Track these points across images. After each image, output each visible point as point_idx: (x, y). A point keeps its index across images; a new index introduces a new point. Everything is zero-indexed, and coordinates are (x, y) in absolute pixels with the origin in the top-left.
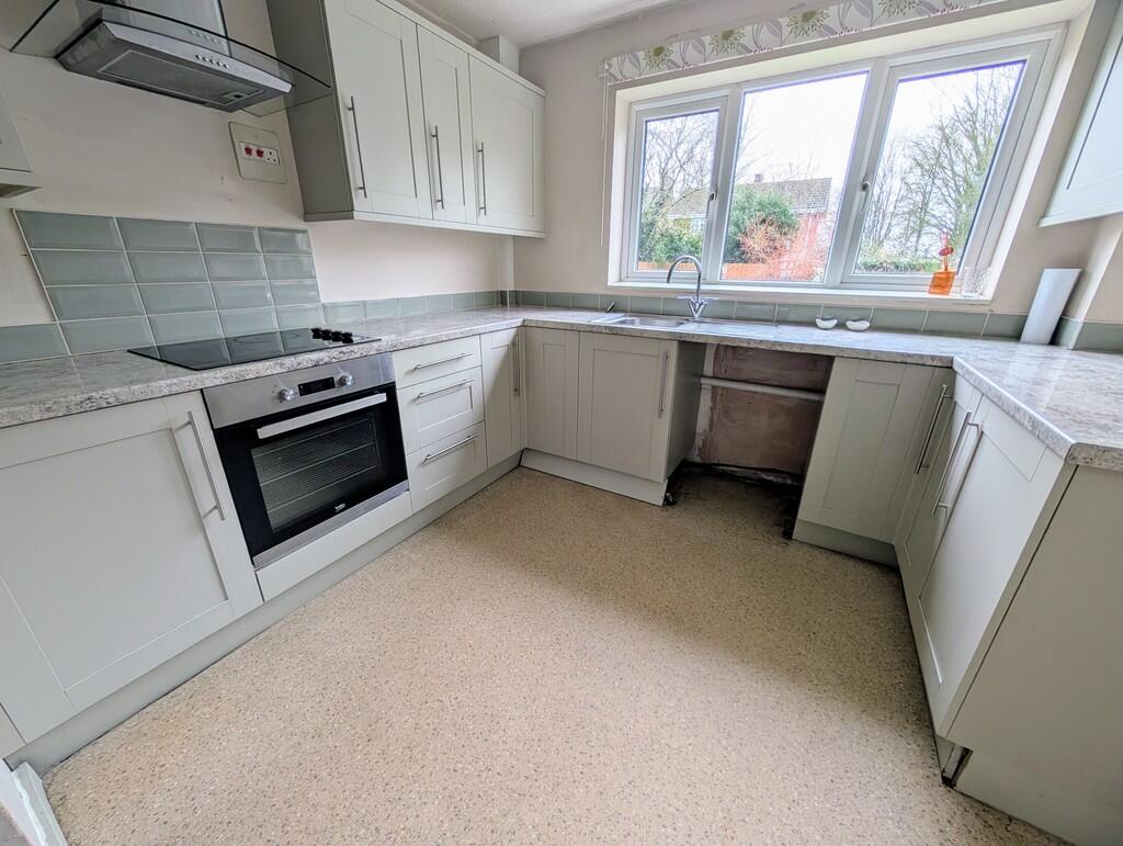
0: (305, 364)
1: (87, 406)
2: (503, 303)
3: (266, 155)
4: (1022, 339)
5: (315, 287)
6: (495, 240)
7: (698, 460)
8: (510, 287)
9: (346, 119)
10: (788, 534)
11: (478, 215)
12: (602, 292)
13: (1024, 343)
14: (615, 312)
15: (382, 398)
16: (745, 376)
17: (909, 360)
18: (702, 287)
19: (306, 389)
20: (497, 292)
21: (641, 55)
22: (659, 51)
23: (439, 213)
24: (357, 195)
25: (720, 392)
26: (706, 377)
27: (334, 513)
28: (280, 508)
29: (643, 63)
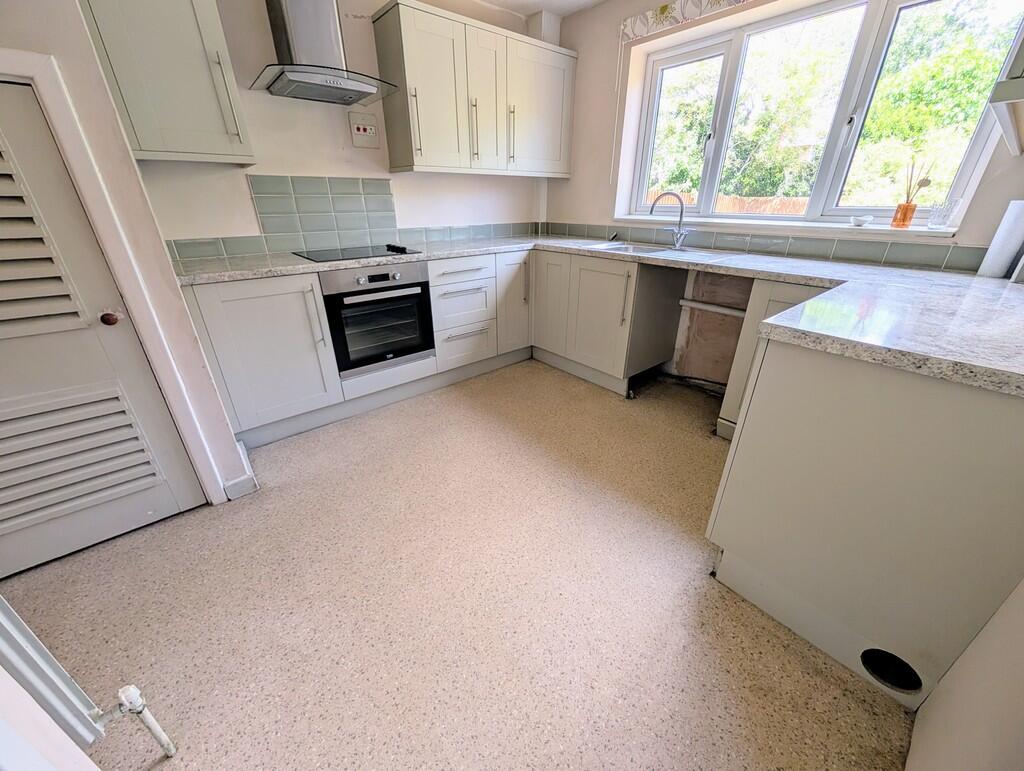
0: (372, 264)
2: (537, 233)
3: (368, 130)
4: (980, 271)
5: (394, 217)
6: (533, 181)
7: (674, 372)
8: (542, 219)
9: (411, 101)
10: (713, 432)
11: (508, 162)
12: (607, 223)
14: (617, 240)
15: (418, 290)
16: (719, 300)
18: (685, 219)
19: (372, 279)
21: (649, 14)
22: (664, 9)
23: (476, 163)
24: (417, 155)
25: (697, 313)
26: (686, 299)
27: (386, 359)
28: (355, 349)
29: (651, 21)
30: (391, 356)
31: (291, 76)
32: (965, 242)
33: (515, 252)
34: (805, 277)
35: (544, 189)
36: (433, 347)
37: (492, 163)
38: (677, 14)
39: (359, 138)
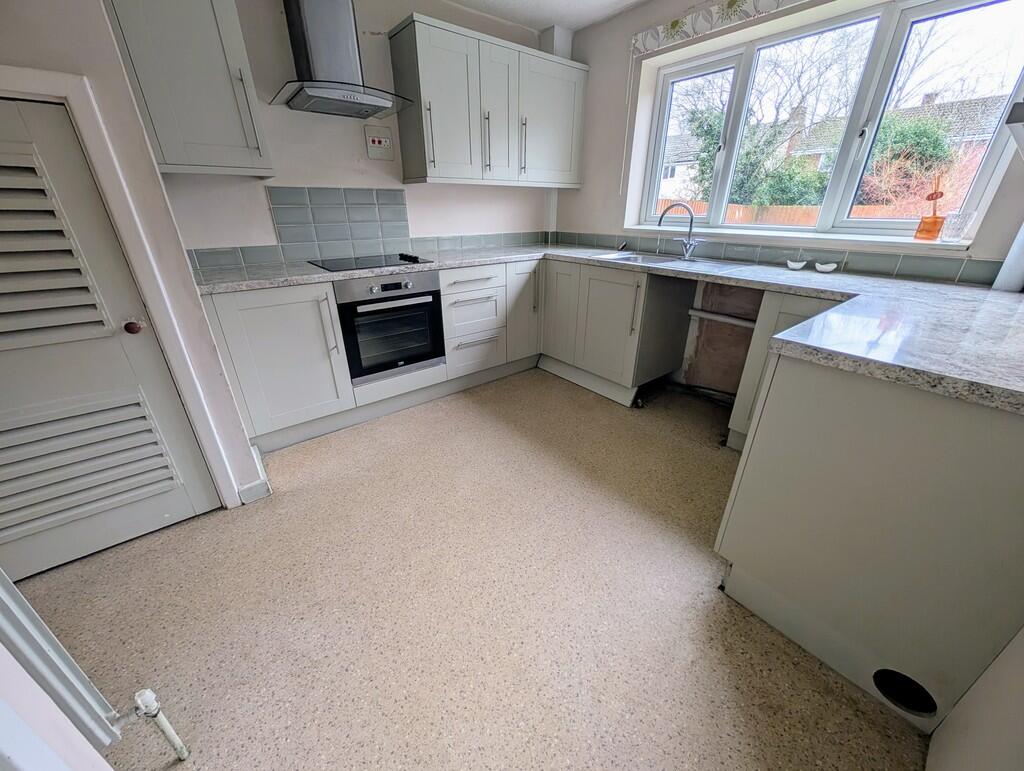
0: (385, 273)
2: (546, 242)
3: (383, 143)
4: (994, 286)
5: (407, 227)
6: (543, 192)
7: (684, 381)
8: (552, 228)
9: (426, 115)
10: (724, 443)
11: (518, 173)
12: (619, 233)
13: (996, 290)
14: (627, 250)
15: (429, 299)
16: (729, 310)
18: (694, 230)
19: (385, 288)
20: (542, 233)
21: (660, 29)
22: (675, 24)
23: (488, 174)
24: (430, 166)
25: (706, 323)
26: (696, 309)
27: (397, 366)
28: (367, 356)
29: (662, 35)
30: (402, 363)
31: (310, 92)
32: (980, 255)
33: (525, 262)
34: (817, 290)
35: (554, 199)
36: (443, 354)
37: (504, 173)
38: (687, 28)
39: (374, 150)
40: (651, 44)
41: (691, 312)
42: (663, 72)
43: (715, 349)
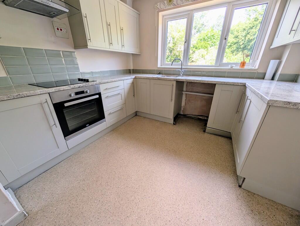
0: (76, 87)
1: (19, 96)
2: (130, 73)
3: (63, 30)
4: (264, 79)
5: (78, 67)
6: (127, 55)
7: (182, 113)
8: (132, 68)
9: (85, 20)
10: (204, 131)
11: (122, 47)
12: (156, 69)
14: (160, 74)
15: (97, 96)
16: (194, 91)
17: (235, 84)
18: (183, 67)
19: (77, 93)
20: (128, 69)
21: (166, 2)
23: (111, 46)
24: (88, 41)
25: (188, 95)
27: (86, 127)
28: (71, 125)
29: (166, 4)
30: (88, 125)
32: (260, 71)
33: (129, 79)
34: (233, 83)
35: (131, 57)
36: (104, 118)
37: (117, 47)
39: (58, 33)
40: (162, 6)
41: (183, 92)
42: (165, 17)
43: (191, 103)
